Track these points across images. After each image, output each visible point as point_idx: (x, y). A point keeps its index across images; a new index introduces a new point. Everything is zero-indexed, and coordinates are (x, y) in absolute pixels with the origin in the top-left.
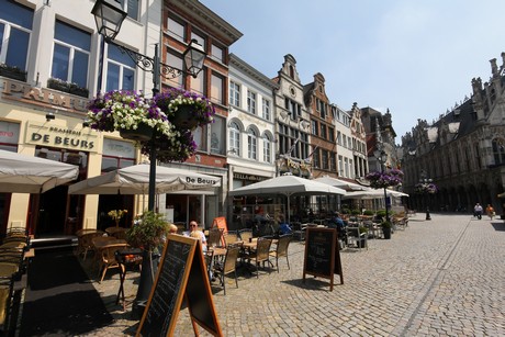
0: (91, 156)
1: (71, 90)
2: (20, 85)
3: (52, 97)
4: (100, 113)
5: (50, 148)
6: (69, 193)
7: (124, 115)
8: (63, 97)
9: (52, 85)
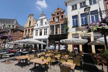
0: (91, 37)
1: (85, 25)
2: (77, 28)
3: (82, 28)
4: (88, 29)
5: (83, 37)
6: (88, 45)
7: (93, 28)
8: (84, 27)
9: (82, 26)
